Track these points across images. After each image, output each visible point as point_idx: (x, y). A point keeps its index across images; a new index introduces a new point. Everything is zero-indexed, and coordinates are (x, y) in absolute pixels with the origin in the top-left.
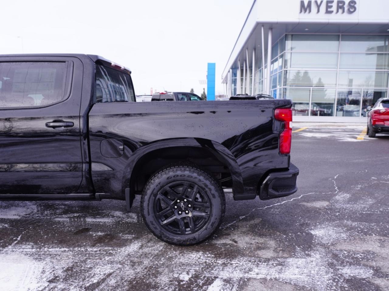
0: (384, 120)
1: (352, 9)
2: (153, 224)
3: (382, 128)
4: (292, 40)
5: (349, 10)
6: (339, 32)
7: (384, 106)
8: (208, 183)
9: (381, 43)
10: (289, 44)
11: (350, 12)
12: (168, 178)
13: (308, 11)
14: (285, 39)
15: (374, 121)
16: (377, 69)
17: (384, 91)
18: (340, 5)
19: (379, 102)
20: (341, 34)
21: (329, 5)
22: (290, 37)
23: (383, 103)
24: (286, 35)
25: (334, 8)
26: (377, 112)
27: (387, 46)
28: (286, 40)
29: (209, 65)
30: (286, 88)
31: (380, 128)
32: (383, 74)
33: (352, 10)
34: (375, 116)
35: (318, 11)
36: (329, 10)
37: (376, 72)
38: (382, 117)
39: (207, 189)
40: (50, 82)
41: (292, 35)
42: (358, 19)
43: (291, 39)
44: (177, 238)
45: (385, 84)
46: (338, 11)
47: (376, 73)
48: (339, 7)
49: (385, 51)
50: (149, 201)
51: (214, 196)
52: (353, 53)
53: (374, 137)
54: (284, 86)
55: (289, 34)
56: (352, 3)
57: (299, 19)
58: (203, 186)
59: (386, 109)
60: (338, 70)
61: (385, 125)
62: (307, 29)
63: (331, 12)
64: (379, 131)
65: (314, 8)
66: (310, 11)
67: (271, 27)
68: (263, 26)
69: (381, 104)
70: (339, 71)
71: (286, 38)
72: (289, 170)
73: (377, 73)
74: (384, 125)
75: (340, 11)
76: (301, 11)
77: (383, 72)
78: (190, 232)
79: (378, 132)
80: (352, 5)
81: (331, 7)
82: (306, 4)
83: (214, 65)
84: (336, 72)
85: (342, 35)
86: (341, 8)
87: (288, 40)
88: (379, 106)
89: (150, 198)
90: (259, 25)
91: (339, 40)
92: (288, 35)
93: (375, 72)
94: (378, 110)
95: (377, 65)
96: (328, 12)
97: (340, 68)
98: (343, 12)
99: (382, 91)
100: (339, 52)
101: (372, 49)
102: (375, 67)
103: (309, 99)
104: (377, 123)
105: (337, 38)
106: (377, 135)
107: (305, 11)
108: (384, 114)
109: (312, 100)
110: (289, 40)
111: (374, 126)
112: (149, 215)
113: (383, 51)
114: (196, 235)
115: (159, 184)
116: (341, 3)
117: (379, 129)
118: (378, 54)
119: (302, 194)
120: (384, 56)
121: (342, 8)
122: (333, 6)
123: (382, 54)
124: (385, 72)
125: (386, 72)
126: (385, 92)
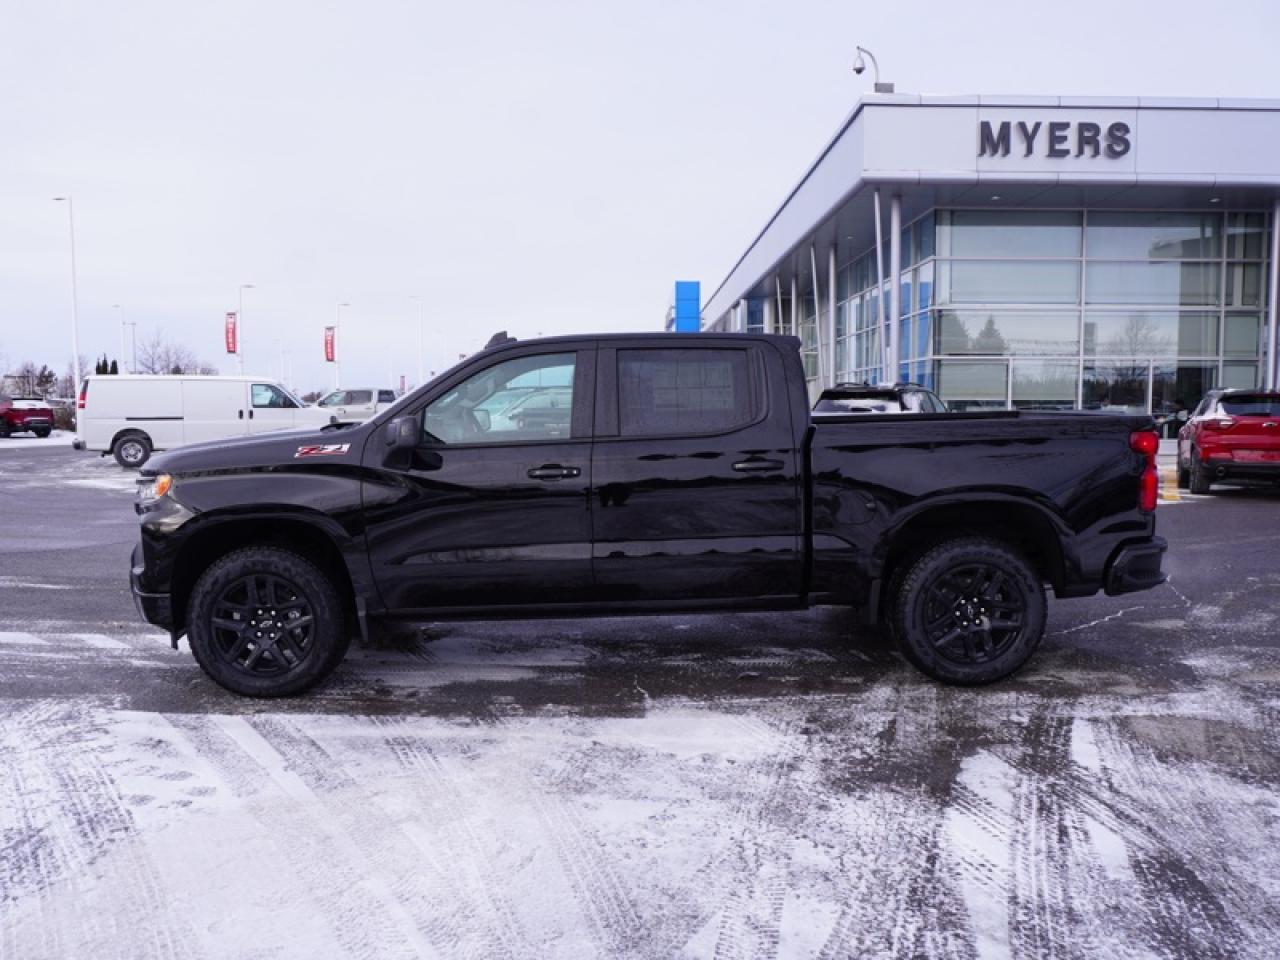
0: (1230, 448)
1: (1118, 145)
2: (921, 646)
3: (1227, 467)
4: (952, 224)
5: (1110, 147)
6: (1082, 204)
7: (1228, 411)
8: (1020, 565)
9: (1192, 232)
10: (945, 233)
11: (1114, 154)
12: (951, 560)
13: (1000, 151)
14: (932, 220)
15: (1204, 449)
16: (1182, 304)
17: (1209, 365)
18: (1087, 134)
19: (1214, 401)
20: (1085, 210)
21: (1058, 133)
22: (947, 216)
23: (1226, 404)
24: (936, 211)
25: (1071, 144)
26: (1212, 427)
27: (1209, 239)
28: (935, 225)
29: (681, 287)
30: (939, 361)
31: (1221, 468)
32: (1203, 319)
33: (1118, 149)
34: (1206, 436)
35: (1029, 151)
36: (1058, 147)
37: (1181, 311)
38: (1225, 439)
39: (1019, 577)
40: (724, 387)
41: (952, 212)
42: (1136, 173)
43: (949, 222)
44: (963, 671)
45: (1211, 346)
46: (1081, 152)
47: (1181, 316)
48: (1083, 142)
49: (1205, 257)
50: (916, 602)
51: (1031, 590)
52: (1121, 262)
53: (1206, 492)
54: (934, 354)
55: (945, 210)
56: (1118, 130)
57: (978, 171)
58: (1013, 572)
59: (1234, 419)
60: (1084, 307)
61: (1236, 460)
62: (996, 198)
63: (1066, 152)
64: (1221, 475)
65: (1017, 143)
66: (1007, 151)
67: (897, 191)
68: (878, 190)
69: (1220, 405)
70: (1086, 311)
71: (936, 218)
72: (1151, 541)
73: (1183, 315)
74: (1231, 460)
75: (1088, 150)
76: (983, 152)
77: (1203, 314)
78: (985, 659)
79: (1214, 480)
80: (1119, 134)
81: (1064, 138)
82: (995, 130)
83: (694, 287)
84: (1077, 313)
85: (1089, 212)
86: (1088, 143)
87: (941, 224)
88: (1216, 410)
89: (917, 597)
90: (867, 188)
91: (1081, 224)
92: (941, 210)
93: (1178, 314)
94: (1214, 420)
95: (1182, 295)
96: (1055, 153)
97: (1087, 303)
98: (1096, 152)
99: (1203, 365)
100: (1084, 259)
101: (1168, 246)
102: (1177, 300)
103: (1004, 391)
104: (1212, 455)
105: (1077, 219)
106: (1214, 487)
107: (995, 151)
108: (1229, 430)
109: (1013, 394)
110: (946, 225)
111: (1204, 464)
112: (914, 627)
113: (1199, 257)
114: (998, 664)
115: (936, 569)
116: (1089, 130)
117: (1220, 472)
118: (1183, 263)
119: (1122, 609)
120: (1202, 269)
121: (1093, 141)
122: (1069, 138)
123: (1198, 264)
124: (1207, 312)
125: (1210, 314)
126: (1211, 369)
